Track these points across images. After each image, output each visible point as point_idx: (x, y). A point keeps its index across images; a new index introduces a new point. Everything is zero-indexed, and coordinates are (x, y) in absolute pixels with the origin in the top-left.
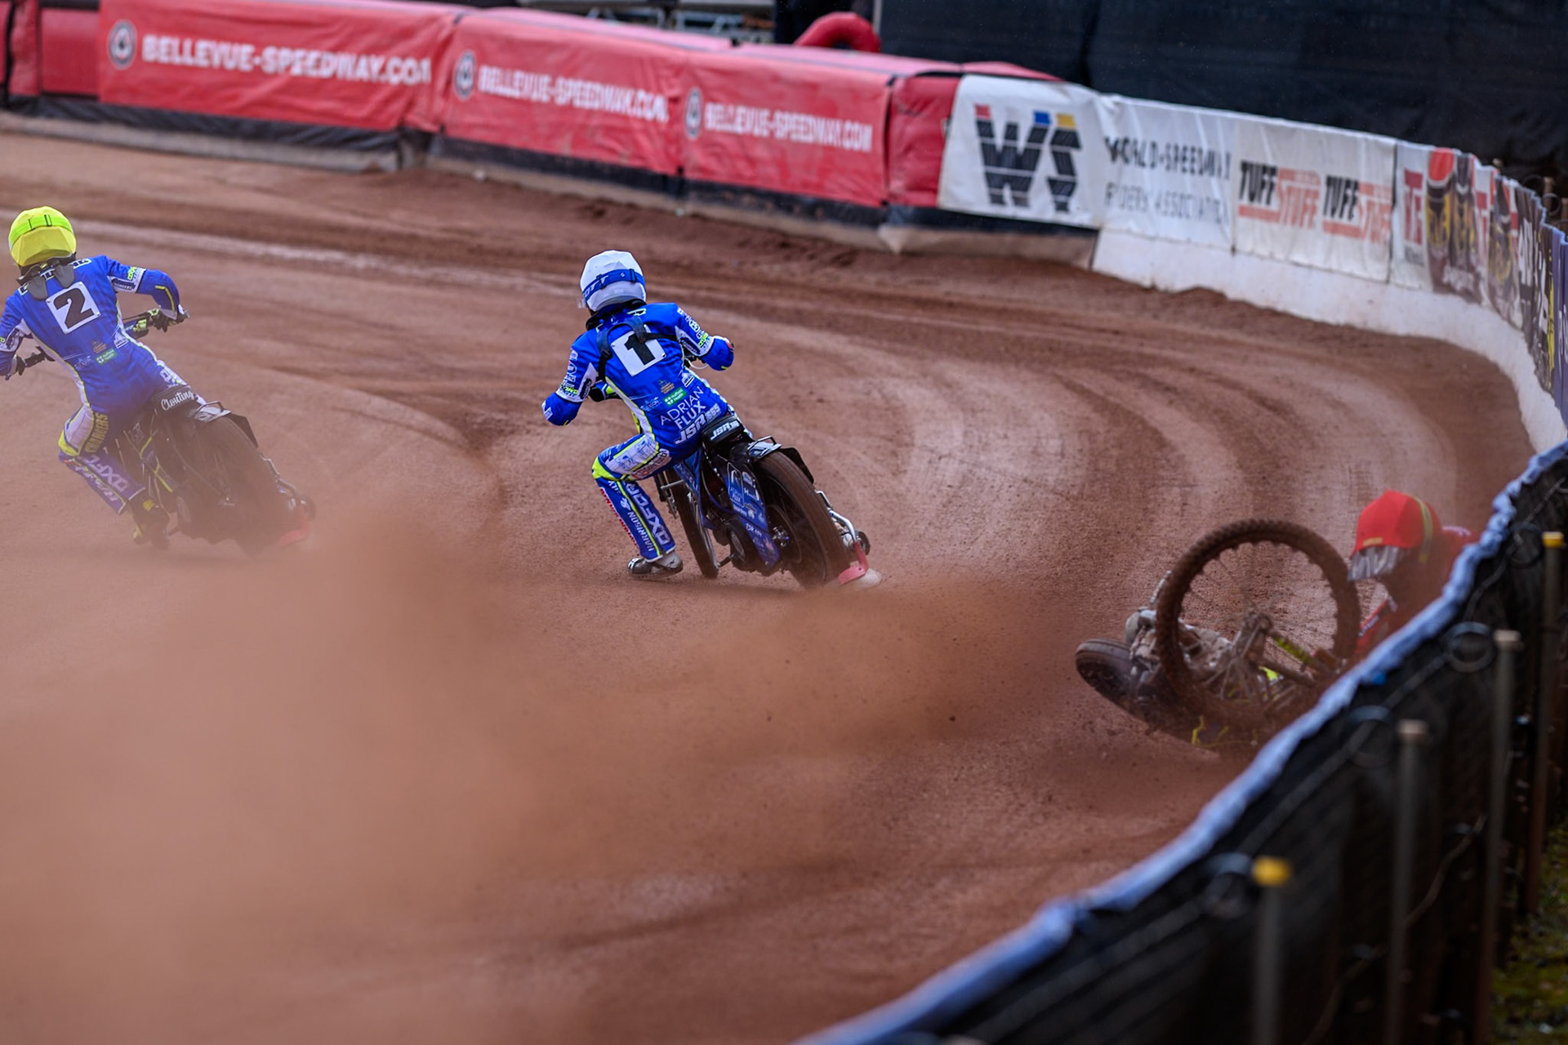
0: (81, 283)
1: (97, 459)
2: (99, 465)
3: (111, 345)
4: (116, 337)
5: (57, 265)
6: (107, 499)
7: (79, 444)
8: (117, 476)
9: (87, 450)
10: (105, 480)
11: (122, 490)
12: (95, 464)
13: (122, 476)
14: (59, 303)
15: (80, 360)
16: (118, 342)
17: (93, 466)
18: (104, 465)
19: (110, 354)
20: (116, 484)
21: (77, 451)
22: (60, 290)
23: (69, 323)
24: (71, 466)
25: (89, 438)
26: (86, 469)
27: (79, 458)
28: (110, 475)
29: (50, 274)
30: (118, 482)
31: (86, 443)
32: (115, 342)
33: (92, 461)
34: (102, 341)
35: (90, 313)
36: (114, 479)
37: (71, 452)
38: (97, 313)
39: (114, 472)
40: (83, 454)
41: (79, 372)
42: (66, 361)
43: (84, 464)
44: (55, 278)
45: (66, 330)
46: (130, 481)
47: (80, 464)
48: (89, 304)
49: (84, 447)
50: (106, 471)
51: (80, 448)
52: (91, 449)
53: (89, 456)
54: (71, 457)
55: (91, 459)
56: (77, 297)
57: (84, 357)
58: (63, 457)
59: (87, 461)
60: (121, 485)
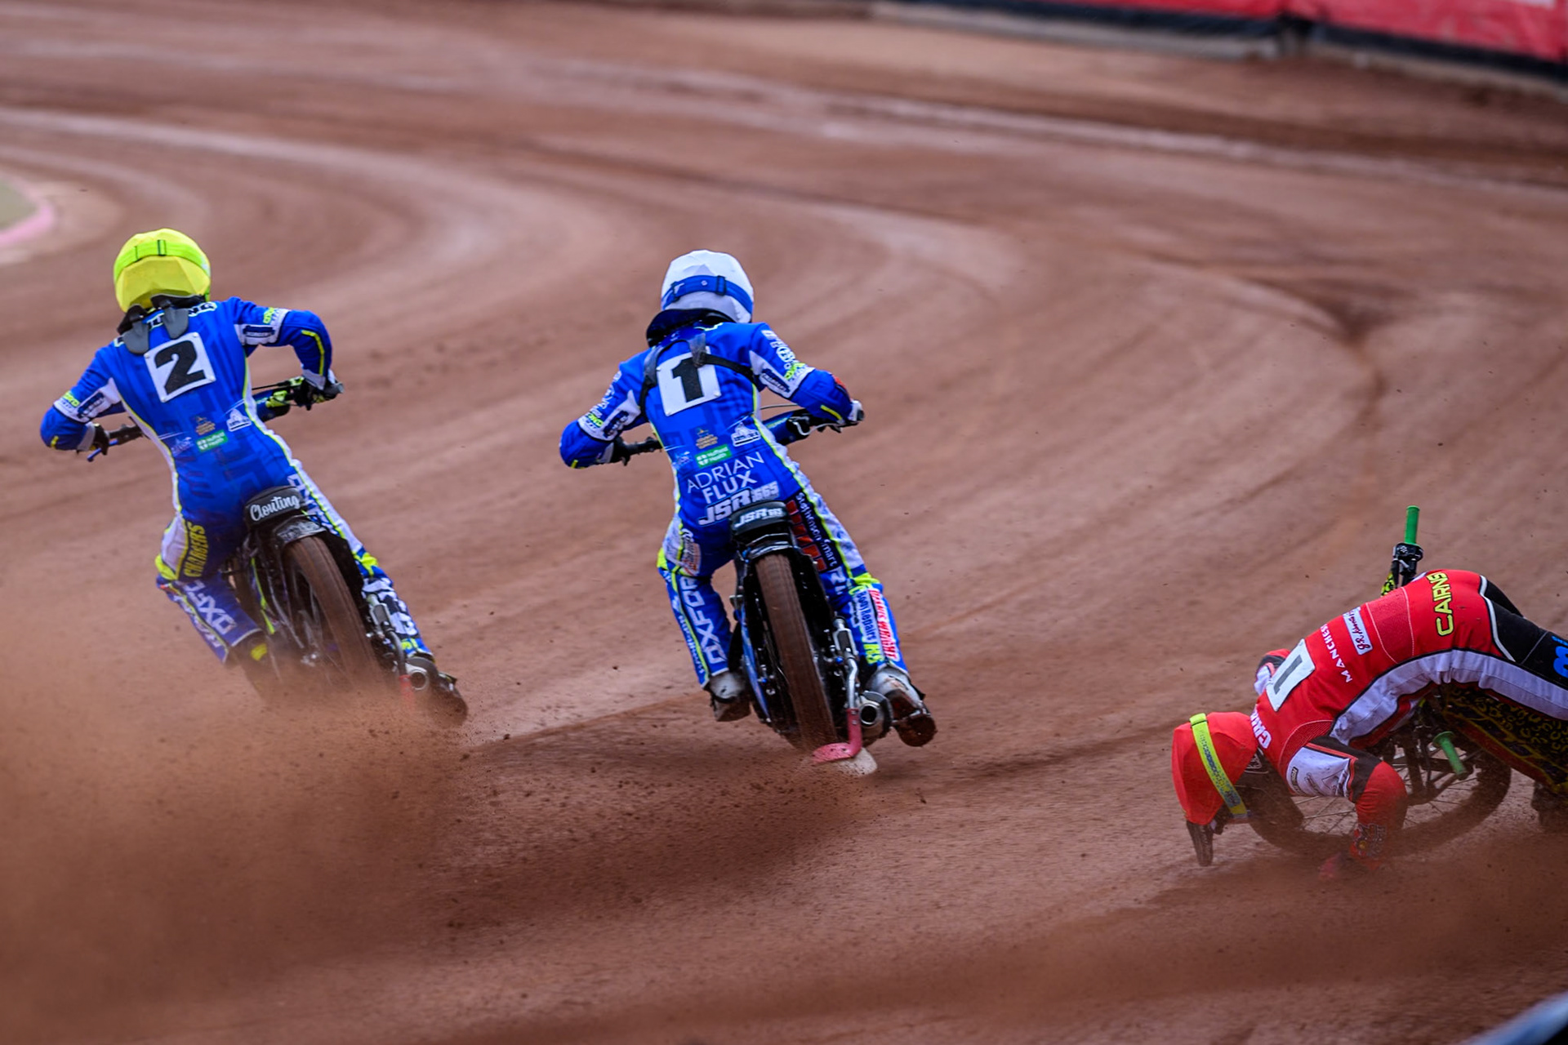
0: (196, 334)
1: (201, 585)
2: (201, 595)
3: (221, 426)
4: (232, 415)
5: (167, 307)
6: (210, 643)
7: (175, 563)
8: (220, 611)
9: (187, 573)
10: (203, 616)
11: (224, 631)
12: (196, 593)
13: (228, 612)
14: (161, 359)
15: (178, 442)
16: (234, 423)
17: (192, 595)
18: (206, 595)
19: (219, 439)
20: (217, 624)
21: (174, 572)
22: (165, 342)
23: (169, 388)
24: (170, 594)
25: (188, 555)
26: (184, 599)
27: (178, 583)
28: (210, 611)
29: (159, 321)
30: (221, 620)
31: (185, 560)
32: (229, 422)
33: (195, 589)
34: (211, 419)
35: (200, 375)
36: (215, 616)
37: (168, 574)
38: (210, 377)
39: (216, 607)
40: (182, 577)
41: (175, 459)
42: (162, 441)
43: (183, 592)
44: (163, 327)
45: (164, 397)
46: (236, 619)
47: (178, 592)
48: (202, 363)
49: (183, 567)
50: (206, 605)
51: (177, 569)
52: (193, 571)
53: (191, 582)
54: (167, 581)
55: (192, 585)
56: (187, 353)
57: (182, 437)
58: (161, 581)
59: (187, 588)
60: (225, 624)
